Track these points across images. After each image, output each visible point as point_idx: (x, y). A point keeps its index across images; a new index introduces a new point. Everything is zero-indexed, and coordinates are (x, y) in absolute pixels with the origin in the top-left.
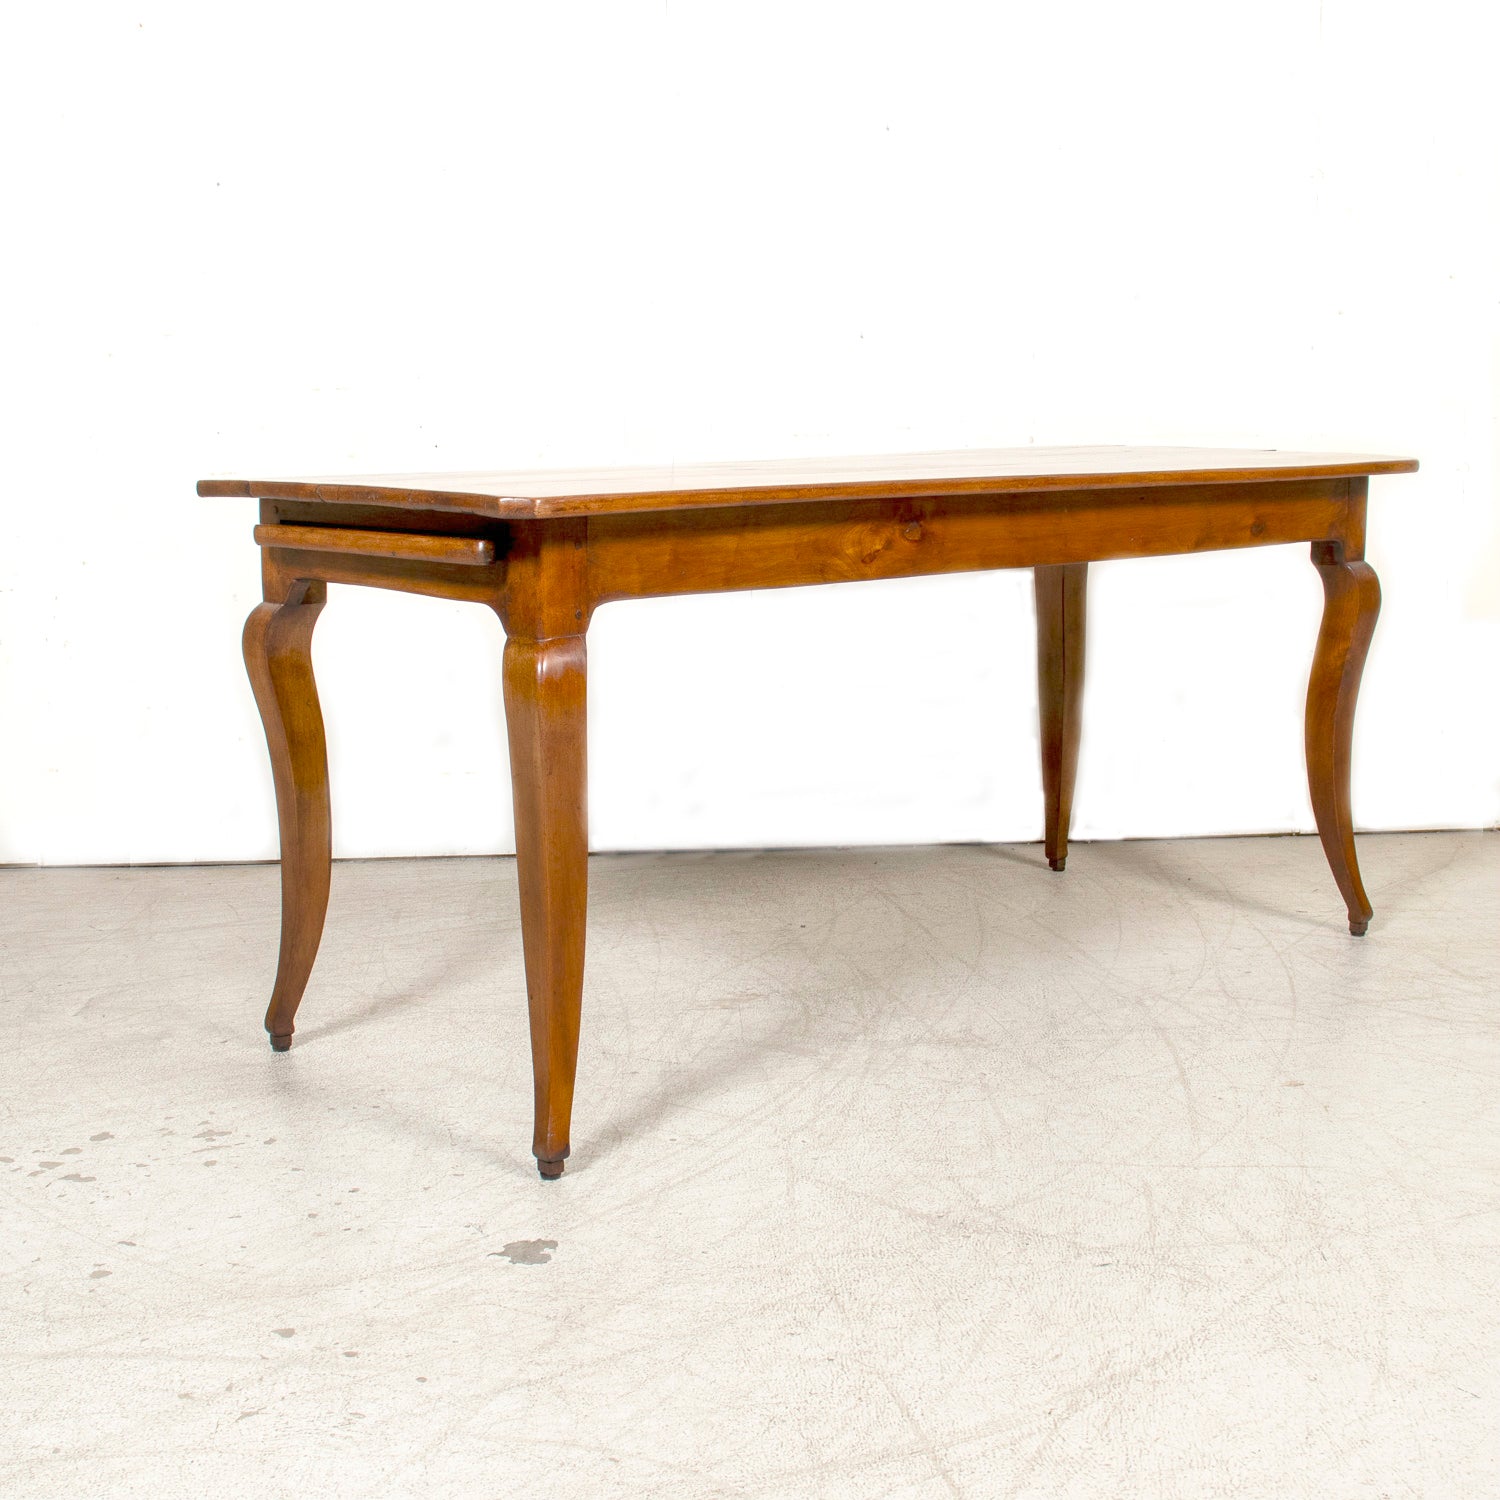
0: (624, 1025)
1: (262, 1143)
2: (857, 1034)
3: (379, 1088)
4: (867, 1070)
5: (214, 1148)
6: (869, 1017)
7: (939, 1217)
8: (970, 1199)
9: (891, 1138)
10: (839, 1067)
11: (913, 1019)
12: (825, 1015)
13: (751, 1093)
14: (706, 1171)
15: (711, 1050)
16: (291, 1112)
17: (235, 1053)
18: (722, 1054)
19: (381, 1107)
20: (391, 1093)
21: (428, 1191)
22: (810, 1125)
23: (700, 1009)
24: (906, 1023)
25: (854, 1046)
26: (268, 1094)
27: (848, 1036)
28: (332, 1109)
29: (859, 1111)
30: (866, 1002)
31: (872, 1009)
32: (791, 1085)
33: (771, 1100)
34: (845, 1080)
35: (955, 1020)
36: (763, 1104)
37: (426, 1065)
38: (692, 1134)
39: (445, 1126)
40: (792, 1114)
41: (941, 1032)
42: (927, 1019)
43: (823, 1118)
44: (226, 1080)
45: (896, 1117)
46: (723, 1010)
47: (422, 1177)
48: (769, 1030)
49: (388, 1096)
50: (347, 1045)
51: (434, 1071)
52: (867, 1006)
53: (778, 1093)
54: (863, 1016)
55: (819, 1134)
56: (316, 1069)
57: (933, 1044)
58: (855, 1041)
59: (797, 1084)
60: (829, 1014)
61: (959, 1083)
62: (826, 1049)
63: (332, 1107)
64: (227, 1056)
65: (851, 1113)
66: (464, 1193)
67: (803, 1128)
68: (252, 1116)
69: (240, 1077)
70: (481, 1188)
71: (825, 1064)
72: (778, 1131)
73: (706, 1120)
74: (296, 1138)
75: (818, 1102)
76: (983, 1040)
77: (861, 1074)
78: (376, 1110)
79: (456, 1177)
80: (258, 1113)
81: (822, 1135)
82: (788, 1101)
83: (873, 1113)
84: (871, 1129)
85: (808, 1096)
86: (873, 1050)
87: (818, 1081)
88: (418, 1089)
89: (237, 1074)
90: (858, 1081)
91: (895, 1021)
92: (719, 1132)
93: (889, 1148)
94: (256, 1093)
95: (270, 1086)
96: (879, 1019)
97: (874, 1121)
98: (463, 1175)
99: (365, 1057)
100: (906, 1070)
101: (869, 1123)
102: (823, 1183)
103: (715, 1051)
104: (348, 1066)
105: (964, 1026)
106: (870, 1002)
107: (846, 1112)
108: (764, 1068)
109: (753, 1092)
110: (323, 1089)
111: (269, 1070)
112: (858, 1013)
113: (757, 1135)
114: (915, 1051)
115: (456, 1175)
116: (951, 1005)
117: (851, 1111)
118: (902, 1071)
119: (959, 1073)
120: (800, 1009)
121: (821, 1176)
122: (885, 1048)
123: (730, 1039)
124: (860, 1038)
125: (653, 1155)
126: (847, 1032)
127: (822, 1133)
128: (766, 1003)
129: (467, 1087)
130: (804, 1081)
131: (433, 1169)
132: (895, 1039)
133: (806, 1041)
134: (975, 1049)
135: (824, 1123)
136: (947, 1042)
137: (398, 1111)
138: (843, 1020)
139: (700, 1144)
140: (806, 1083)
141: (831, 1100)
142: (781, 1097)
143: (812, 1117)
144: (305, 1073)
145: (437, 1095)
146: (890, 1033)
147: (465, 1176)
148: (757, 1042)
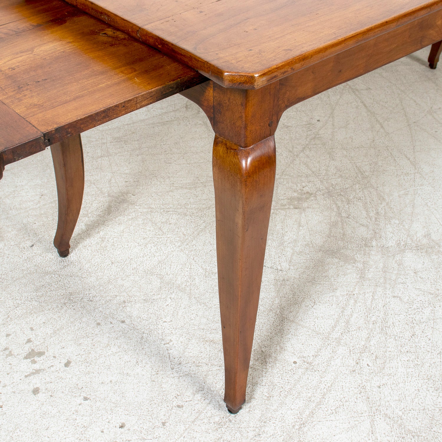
1: (63, 365)
2: (371, 239)
3: (122, 299)
4: (385, 278)
5: (37, 372)
6: (374, 219)
9: (416, 362)
10: (370, 276)
11: (397, 222)
12: (350, 217)
13: (328, 307)
14: (320, 402)
15: (297, 255)
16: (76, 328)
17: (39, 259)
18: (304, 260)
19: (126, 321)
20: (129, 305)
21: (165, 427)
22: (368, 346)
23: (283, 209)
24: (395, 226)
25: (373, 253)
26: (61, 307)
27: (367, 241)
28: (99, 324)
29: (391, 328)
30: (368, 202)
31: (373, 211)
32: (348, 296)
33: (341, 315)
34: (376, 292)
35: (419, 223)
36: (337, 319)
37: (145, 272)
38: (305, 356)
39: (164, 345)
40: (355, 332)
41: (415, 236)
42: (404, 223)
43: (373, 337)
44: (37, 290)
45: (413, 335)
46: (295, 210)
47: (159, 408)
48: (324, 233)
49: (128, 309)
50: (99, 249)
51: (150, 279)
52: (369, 206)
53: (343, 306)
54: (370, 218)
55: (375, 356)
56: (85, 278)
57: (414, 251)
58: (372, 246)
59: (351, 296)
60: (352, 215)
61: (438, 296)
62: (358, 256)
63: (98, 321)
64: (35, 262)
65: (387, 331)
66: (186, 429)
67: (365, 348)
68: (55, 332)
69: (44, 287)
70: (195, 423)
71: (362, 273)
72: (352, 352)
73: (309, 338)
74: (82, 360)
75: (366, 317)
76: (439, 246)
77: (383, 284)
78: (123, 325)
79: (179, 409)
80: (58, 329)
81: (376, 357)
82: (350, 316)
83: (400, 330)
84: (402, 351)
85: (360, 310)
86: (384, 257)
87: (362, 292)
88: (144, 300)
89: (42, 284)
90: (383, 292)
91: (389, 224)
92: (319, 353)
93: (417, 374)
94: (55, 306)
95: (61, 297)
96: (379, 222)
97: (402, 341)
98: (182, 406)
99: (110, 263)
100: (406, 280)
101: (400, 343)
102: (390, 418)
103: (299, 256)
104: (102, 274)
105: (426, 230)
106: (370, 203)
107: (384, 329)
108: (330, 277)
109: (329, 304)
110: (91, 301)
111: (60, 279)
112: (367, 214)
113: (341, 357)
114: (406, 258)
115: (178, 406)
116: (413, 206)
117: (387, 328)
118: (404, 281)
119: (435, 283)
120: (335, 210)
121: (387, 409)
122: (390, 255)
123: (305, 243)
124: (374, 243)
125: (287, 381)
126: (366, 237)
127: (376, 355)
128: (316, 202)
129: (170, 298)
130: (354, 293)
131: (164, 399)
132: (393, 245)
133: (346, 246)
134: (437, 257)
135: (375, 343)
136: (421, 249)
137: (136, 327)
138: (361, 223)
139: (311, 368)
140: (355, 294)
141: (374, 315)
142: (345, 311)
143: (367, 336)
144: (79, 282)
145: (155, 308)
146: (389, 238)
147: (184, 408)
148: (320, 247)
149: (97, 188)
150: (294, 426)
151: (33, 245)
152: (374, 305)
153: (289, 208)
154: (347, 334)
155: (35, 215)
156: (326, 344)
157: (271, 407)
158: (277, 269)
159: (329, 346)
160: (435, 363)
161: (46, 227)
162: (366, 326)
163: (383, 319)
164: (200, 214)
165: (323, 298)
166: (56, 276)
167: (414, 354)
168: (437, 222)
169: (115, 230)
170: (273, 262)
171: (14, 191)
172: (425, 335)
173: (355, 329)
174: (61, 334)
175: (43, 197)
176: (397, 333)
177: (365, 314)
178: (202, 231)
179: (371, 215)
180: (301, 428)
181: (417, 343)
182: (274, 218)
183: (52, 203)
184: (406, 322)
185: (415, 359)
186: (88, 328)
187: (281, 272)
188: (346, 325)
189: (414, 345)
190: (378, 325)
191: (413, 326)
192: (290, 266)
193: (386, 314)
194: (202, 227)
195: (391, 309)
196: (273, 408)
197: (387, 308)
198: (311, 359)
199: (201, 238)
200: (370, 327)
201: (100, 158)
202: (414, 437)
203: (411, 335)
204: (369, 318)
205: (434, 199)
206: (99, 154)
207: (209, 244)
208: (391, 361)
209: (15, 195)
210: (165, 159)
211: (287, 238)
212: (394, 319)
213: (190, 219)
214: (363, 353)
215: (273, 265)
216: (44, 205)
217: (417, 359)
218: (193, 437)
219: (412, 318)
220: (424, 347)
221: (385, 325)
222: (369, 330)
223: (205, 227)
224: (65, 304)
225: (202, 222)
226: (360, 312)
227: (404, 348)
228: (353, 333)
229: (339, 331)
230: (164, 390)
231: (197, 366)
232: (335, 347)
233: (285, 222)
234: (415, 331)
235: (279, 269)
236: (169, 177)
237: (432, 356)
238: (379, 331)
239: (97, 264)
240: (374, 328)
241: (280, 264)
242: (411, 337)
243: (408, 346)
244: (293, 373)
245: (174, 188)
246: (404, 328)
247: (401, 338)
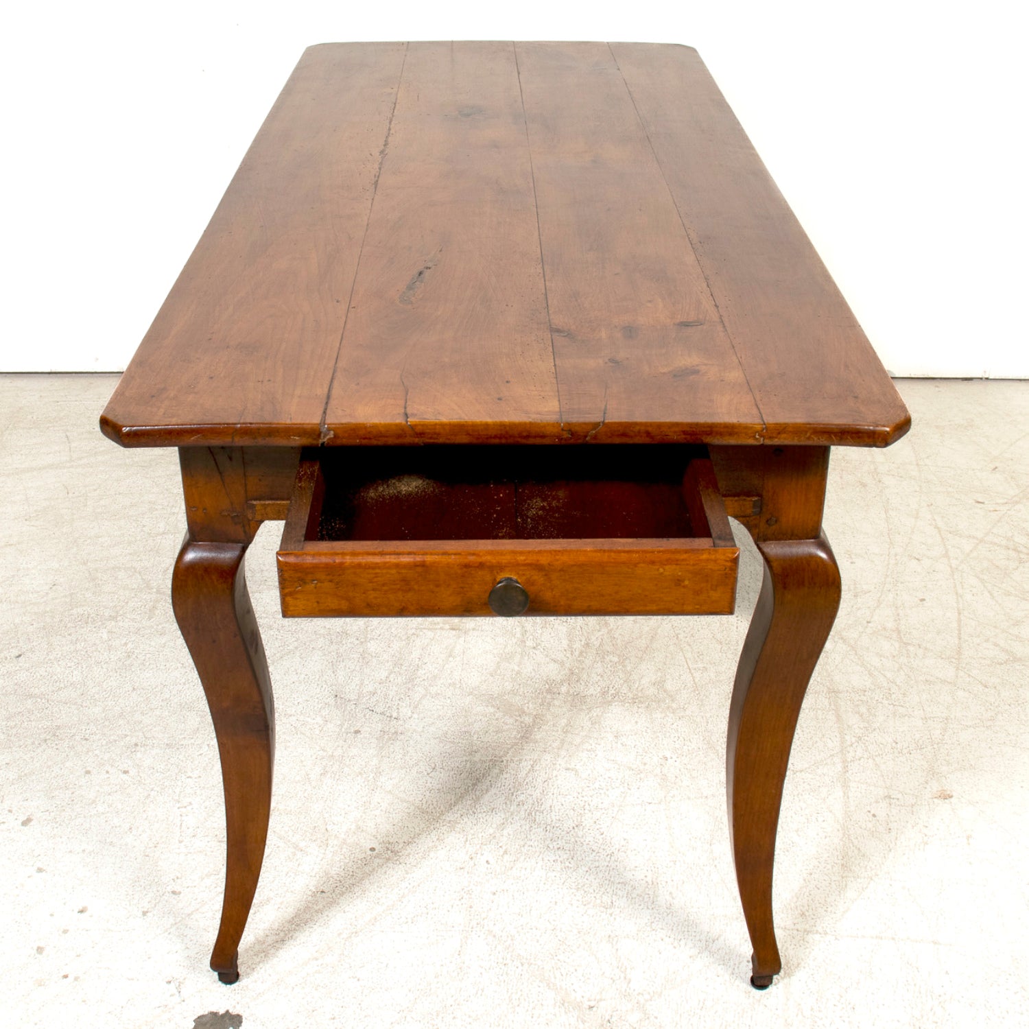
0: (361, 650)
1: (19, 822)
2: (562, 683)
3: (134, 740)
4: (563, 742)
6: (577, 653)
7: (591, 1008)
8: (622, 975)
9: (567, 864)
10: (538, 737)
11: (616, 659)
12: (539, 647)
13: (454, 776)
14: (393, 906)
15: (430, 698)
16: (53, 774)
17: (24, 675)
18: (438, 707)
19: (130, 772)
20: (143, 749)
21: (145, 917)
22: (497, 835)
23: (431, 629)
24: (609, 666)
25: (556, 702)
26: (39, 744)
27: (553, 685)
28: (88, 772)
29: (545, 814)
30: (578, 628)
31: (581, 641)
32: (491, 763)
33: (470, 789)
34: (540, 760)
35: (653, 663)
36: (461, 794)
37: (181, 705)
38: (391, 841)
39: (179, 808)
40: (485, 814)
41: (638, 683)
42: (628, 661)
43: (511, 823)
44: (8, 719)
45: (577, 826)
46: (451, 631)
47: (145, 892)
48: (486, 669)
49: (139, 755)
50: (119, 668)
51: (186, 716)
52: (578, 633)
53: (478, 776)
54: (572, 651)
55: (503, 850)
56: (86, 707)
57: (627, 705)
58: (559, 694)
59: (497, 764)
60: (543, 646)
61: (641, 772)
62: (531, 706)
63: (88, 769)
64: (16, 679)
65: (537, 817)
66: (176, 924)
67: (491, 838)
68: (20, 777)
69: (21, 714)
70: (192, 916)
71: (527, 731)
72: (468, 843)
73: (407, 818)
74: (50, 818)
75: (511, 795)
76: (673, 700)
77: (556, 750)
78: (125, 777)
79: (174, 896)
80: (25, 774)
81: (505, 852)
82: (485, 792)
83: (557, 817)
84: (551, 846)
85: (503, 784)
86: (572, 711)
87: (516, 759)
88: (167, 744)
89: (19, 710)
90: (551, 761)
91: (600, 662)
92: (416, 840)
93: (562, 881)
94: (29, 742)
95: (43, 731)
96: (585, 658)
97: (556, 832)
98: (180, 893)
99: (131, 689)
100: (597, 746)
101: (551, 834)
102: (494, 936)
103: (433, 700)
104: (114, 703)
105: (659, 674)
106: (581, 628)
107: (533, 814)
108: (472, 734)
109: (456, 772)
110: (86, 739)
111: (47, 705)
112: (568, 645)
113: (448, 848)
114: (609, 715)
115: (174, 893)
116: (652, 637)
117: (538, 813)
118: (593, 747)
119: (644, 754)
120: (518, 635)
121: (494, 924)
122: (584, 707)
123: (450, 681)
124: (564, 689)
125: (351, 873)
126: (554, 679)
127: (506, 849)
128: (490, 622)
129: (208, 745)
130: (504, 759)
131: (156, 881)
132: (595, 693)
133: (516, 691)
134: (663, 715)
135: (511, 833)
136: (641, 702)
137: (143, 781)
138: (553, 657)
139: (395, 858)
140: (505, 761)
141: (523, 793)
142: (479, 784)
143: (502, 821)
144: (76, 712)
145: (181, 757)
146: (591, 683)
147: (182, 895)
148: (473, 689)
149: (142, 579)
150: (339, 935)
151: (20, 656)
152: (531, 778)
153: (442, 629)
154: (470, 817)
155: (35, 613)
156: (432, 827)
157: (315, 906)
158: (391, 717)
159: (434, 831)
160: (598, 867)
161: (47, 630)
162: (504, 807)
163: (537, 799)
164: (294, 629)
165: (449, 763)
166: (43, 701)
167: (568, 852)
168: (685, 664)
169: (153, 643)
170: (387, 706)
171: (13, 576)
172: (598, 827)
173: (485, 810)
174: (28, 781)
175: (54, 588)
176: (552, 821)
177: (510, 790)
178: (290, 652)
179: (575, 647)
180: (350, 937)
181: (579, 837)
182: (412, 641)
183: (65, 596)
184: (573, 806)
185: (568, 859)
186: (71, 776)
187: (395, 722)
188: (473, 804)
189: (573, 840)
190: (526, 807)
191: (582, 812)
192: (413, 713)
193: (545, 793)
194: (291, 647)
195: (555, 786)
196: (316, 908)
197: (550, 784)
198: (400, 847)
199: (284, 663)
200: (512, 810)
201: (161, 535)
202: (522, 965)
203: (574, 825)
204: (514, 797)
205: (693, 629)
206: (161, 530)
207: (294, 673)
208: (528, 859)
209: (14, 582)
210: (265, 544)
211: (424, 672)
212: (555, 800)
213: (275, 636)
214: (486, 845)
215: (386, 709)
216: (53, 599)
217: (570, 860)
218: (182, 935)
219: (585, 802)
220: (588, 844)
221: (536, 808)
222: (507, 814)
223: (296, 648)
224: (46, 740)
225: (294, 639)
226: (503, 787)
227: (555, 843)
228: (480, 815)
229: (459, 812)
230: (159, 869)
231: (220, 842)
232: (443, 834)
233: (429, 649)
234: (583, 820)
235: (394, 716)
236: (262, 571)
237: (597, 858)
238: (524, 816)
239: (109, 688)
240: (517, 811)
241: (398, 709)
242: (574, 828)
243: (564, 841)
244: (365, 863)
245: (265, 587)
246: (567, 814)
247: (555, 828)
